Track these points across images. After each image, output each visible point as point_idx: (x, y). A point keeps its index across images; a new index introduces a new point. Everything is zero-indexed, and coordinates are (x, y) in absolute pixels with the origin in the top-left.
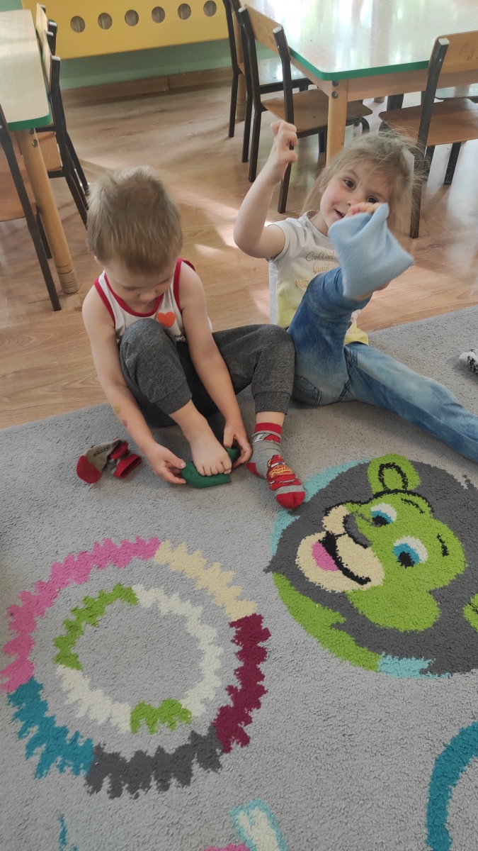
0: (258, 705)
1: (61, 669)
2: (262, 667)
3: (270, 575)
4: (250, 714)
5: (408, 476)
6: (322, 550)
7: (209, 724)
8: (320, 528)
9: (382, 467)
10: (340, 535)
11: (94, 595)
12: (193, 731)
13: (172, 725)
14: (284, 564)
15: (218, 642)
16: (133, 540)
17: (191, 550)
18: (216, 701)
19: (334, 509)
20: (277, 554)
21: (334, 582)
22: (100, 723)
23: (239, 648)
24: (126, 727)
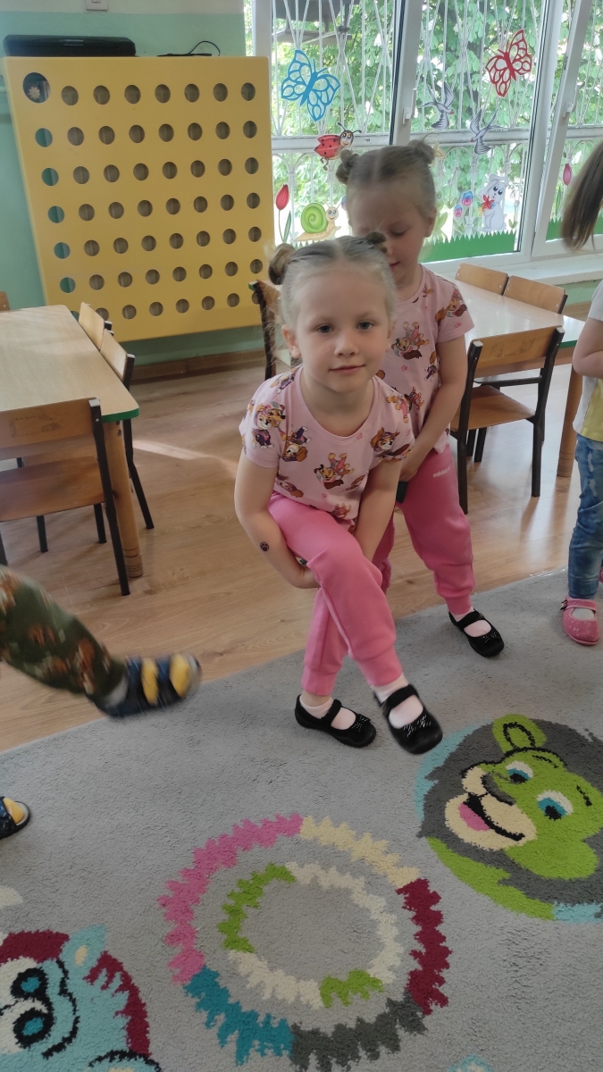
0: (447, 966)
1: (232, 954)
2: (440, 928)
3: (424, 840)
4: (442, 975)
5: (533, 734)
6: (469, 811)
7: (403, 990)
8: (459, 790)
9: (506, 726)
10: (483, 796)
11: (247, 877)
12: (388, 999)
13: (365, 995)
14: (434, 827)
15: (390, 910)
16: (273, 819)
17: (336, 824)
18: (404, 967)
19: (469, 771)
20: (425, 819)
21: (488, 840)
22: (290, 1002)
23: (412, 914)
24: (317, 1003)
